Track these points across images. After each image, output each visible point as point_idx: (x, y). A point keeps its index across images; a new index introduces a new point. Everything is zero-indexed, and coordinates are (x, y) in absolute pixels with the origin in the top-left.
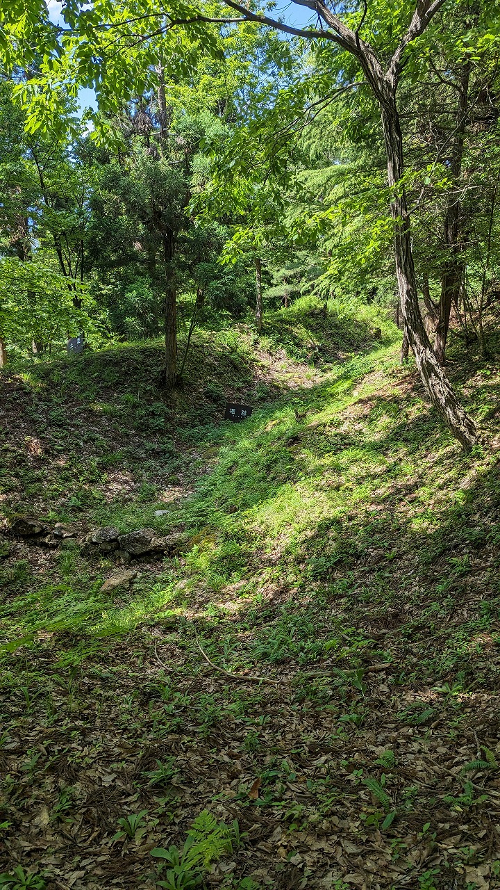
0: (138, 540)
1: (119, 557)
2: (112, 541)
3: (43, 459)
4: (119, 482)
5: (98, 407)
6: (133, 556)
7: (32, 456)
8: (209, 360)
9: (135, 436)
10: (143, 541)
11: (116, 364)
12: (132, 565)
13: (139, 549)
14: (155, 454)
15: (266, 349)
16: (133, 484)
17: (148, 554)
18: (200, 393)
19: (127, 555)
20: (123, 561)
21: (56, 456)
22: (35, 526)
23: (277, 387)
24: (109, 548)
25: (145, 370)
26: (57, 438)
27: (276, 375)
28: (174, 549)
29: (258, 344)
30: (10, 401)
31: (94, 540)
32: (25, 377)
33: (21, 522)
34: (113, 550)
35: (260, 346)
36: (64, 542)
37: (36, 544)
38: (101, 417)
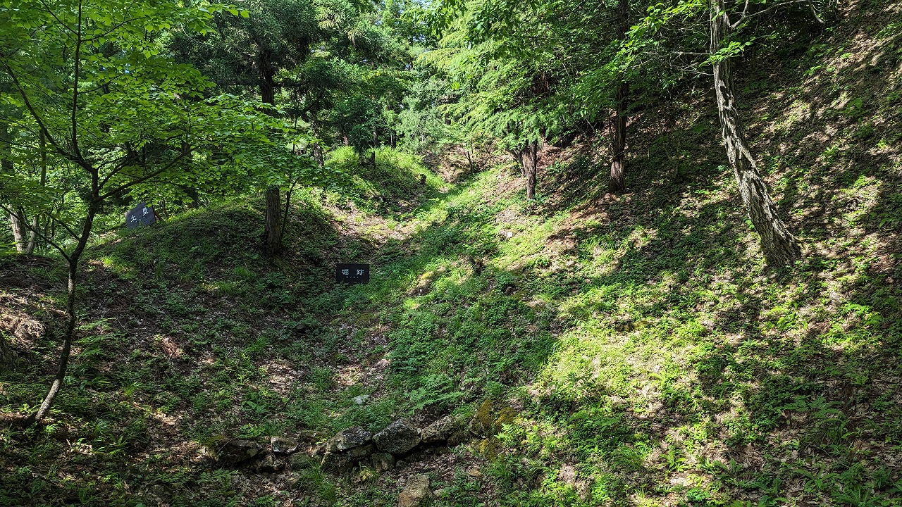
0: (401, 435)
1: (380, 462)
2: (366, 443)
3: (187, 361)
4: (278, 374)
5: (212, 287)
6: (397, 456)
7: (172, 360)
8: (293, 219)
9: (266, 314)
10: (406, 435)
11: (210, 233)
12: (400, 468)
13: (405, 446)
14: (300, 333)
15: (334, 203)
16: (295, 373)
17: (416, 450)
18: (299, 256)
19: (390, 457)
20: (385, 466)
21: (199, 355)
22: (249, 448)
23: (367, 242)
24: (364, 453)
25: (241, 237)
26: (188, 332)
27: (358, 230)
28: (450, 436)
29: (325, 198)
30: (108, 294)
31: (340, 447)
32: (107, 262)
33: (228, 447)
34: (368, 456)
35: (328, 200)
36: (293, 459)
37: (254, 471)
38: (220, 298)
